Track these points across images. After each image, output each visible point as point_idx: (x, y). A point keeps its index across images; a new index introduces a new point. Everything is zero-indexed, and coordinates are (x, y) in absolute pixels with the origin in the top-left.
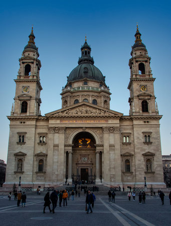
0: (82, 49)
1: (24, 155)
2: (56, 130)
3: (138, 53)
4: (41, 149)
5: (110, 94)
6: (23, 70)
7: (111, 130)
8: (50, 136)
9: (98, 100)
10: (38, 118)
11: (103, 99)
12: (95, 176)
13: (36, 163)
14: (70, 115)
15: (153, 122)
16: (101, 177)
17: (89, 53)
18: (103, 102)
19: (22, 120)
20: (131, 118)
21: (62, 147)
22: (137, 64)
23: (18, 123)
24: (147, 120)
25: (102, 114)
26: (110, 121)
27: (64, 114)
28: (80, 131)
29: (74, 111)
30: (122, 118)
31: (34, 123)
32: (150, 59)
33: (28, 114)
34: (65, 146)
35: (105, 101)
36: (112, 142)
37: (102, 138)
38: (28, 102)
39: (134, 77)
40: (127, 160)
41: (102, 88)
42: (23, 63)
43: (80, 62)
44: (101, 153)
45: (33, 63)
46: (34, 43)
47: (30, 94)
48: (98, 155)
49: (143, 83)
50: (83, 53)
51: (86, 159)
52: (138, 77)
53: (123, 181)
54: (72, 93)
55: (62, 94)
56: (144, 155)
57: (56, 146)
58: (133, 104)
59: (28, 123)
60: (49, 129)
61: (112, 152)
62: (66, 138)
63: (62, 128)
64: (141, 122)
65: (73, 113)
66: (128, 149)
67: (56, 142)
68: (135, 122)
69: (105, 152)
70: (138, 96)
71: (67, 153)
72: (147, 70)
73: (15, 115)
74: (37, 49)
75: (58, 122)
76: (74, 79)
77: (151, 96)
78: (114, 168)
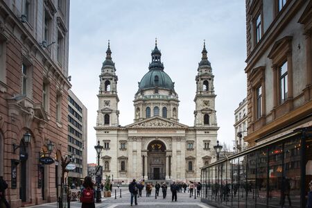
0: (152, 54)
1: (110, 158)
2: (134, 139)
3: (204, 71)
4: (123, 154)
5: (178, 101)
6: (104, 85)
7: (179, 139)
8: (130, 143)
9: (168, 108)
10: (119, 129)
11: (172, 107)
12: (165, 174)
13: (119, 164)
14: (146, 126)
15: (212, 132)
16: (170, 175)
17: (159, 58)
18: (172, 109)
19: (107, 130)
20: (194, 129)
21: (139, 152)
22: (202, 82)
23: (103, 132)
24: (207, 130)
25: (172, 126)
26: (178, 132)
27: (141, 126)
28: (154, 139)
29: (149, 124)
30: (187, 129)
31: (116, 132)
32: (213, 76)
33: (110, 125)
34: (142, 151)
35: (174, 109)
36: (179, 149)
37: (171, 145)
38: (110, 115)
39: (199, 93)
40: (190, 162)
41: (172, 97)
42: (103, 79)
43: (151, 68)
44: (170, 157)
45: (111, 79)
46: (111, 59)
47: (111, 108)
48: (167, 159)
49: (206, 99)
50: (153, 58)
51: (158, 161)
52: (202, 93)
53: (186, 177)
54: (144, 101)
55: (134, 102)
56: (204, 158)
57: (135, 151)
58: (197, 117)
59: (111, 132)
60: (129, 138)
61: (178, 156)
62: (143, 145)
63: (139, 137)
64: (203, 133)
65: (148, 125)
66: (192, 154)
67: (135, 149)
68: (198, 132)
69: (173, 156)
70: (201, 110)
71: (143, 157)
72: (210, 87)
73: (100, 126)
74: (113, 65)
75: (136, 132)
76: (145, 87)
77: (212, 110)
78: (180, 168)
